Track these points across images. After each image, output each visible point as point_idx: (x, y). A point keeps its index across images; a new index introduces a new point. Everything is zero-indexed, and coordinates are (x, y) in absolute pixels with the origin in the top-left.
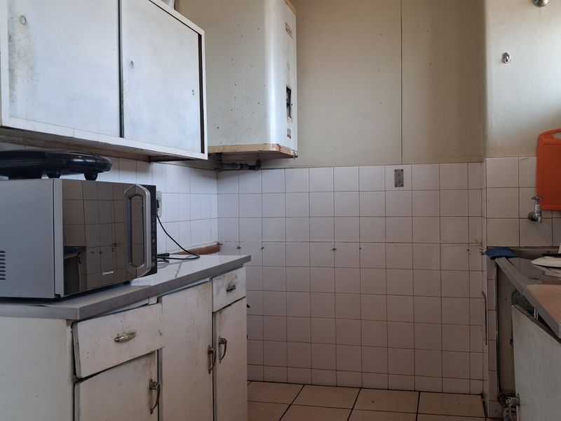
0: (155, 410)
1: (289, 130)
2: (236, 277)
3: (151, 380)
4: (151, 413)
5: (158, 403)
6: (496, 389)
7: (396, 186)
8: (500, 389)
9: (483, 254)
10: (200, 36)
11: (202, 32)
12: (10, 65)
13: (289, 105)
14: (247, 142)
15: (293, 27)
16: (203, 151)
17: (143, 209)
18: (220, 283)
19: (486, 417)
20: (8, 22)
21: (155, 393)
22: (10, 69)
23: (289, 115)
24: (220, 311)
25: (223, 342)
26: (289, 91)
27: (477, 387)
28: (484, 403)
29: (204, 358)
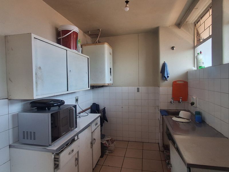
0: (77, 166)
1: (111, 79)
2: (98, 121)
3: (76, 158)
4: (76, 166)
5: (78, 163)
6: (162, 144)
7: (137, 92)
8: (163, 144)
9: (159, 110)
10: (88, 58)
11: (89, 57)
12: (36, 81)
13: (111, 72)
14: (100, 83)
15: (111, 53)
16: (89, 87)
17: (73, 113)
18: (93, 124)
19: (160, 151)
20: (35, 70)
21: (77, 161)
22: (36, 83)
23: (111, 75)
24: (94, 131)
25: (95, 139)
26: (111, 69)
27: (157, 141)
28: (159, 146)
29: (90, 145)
